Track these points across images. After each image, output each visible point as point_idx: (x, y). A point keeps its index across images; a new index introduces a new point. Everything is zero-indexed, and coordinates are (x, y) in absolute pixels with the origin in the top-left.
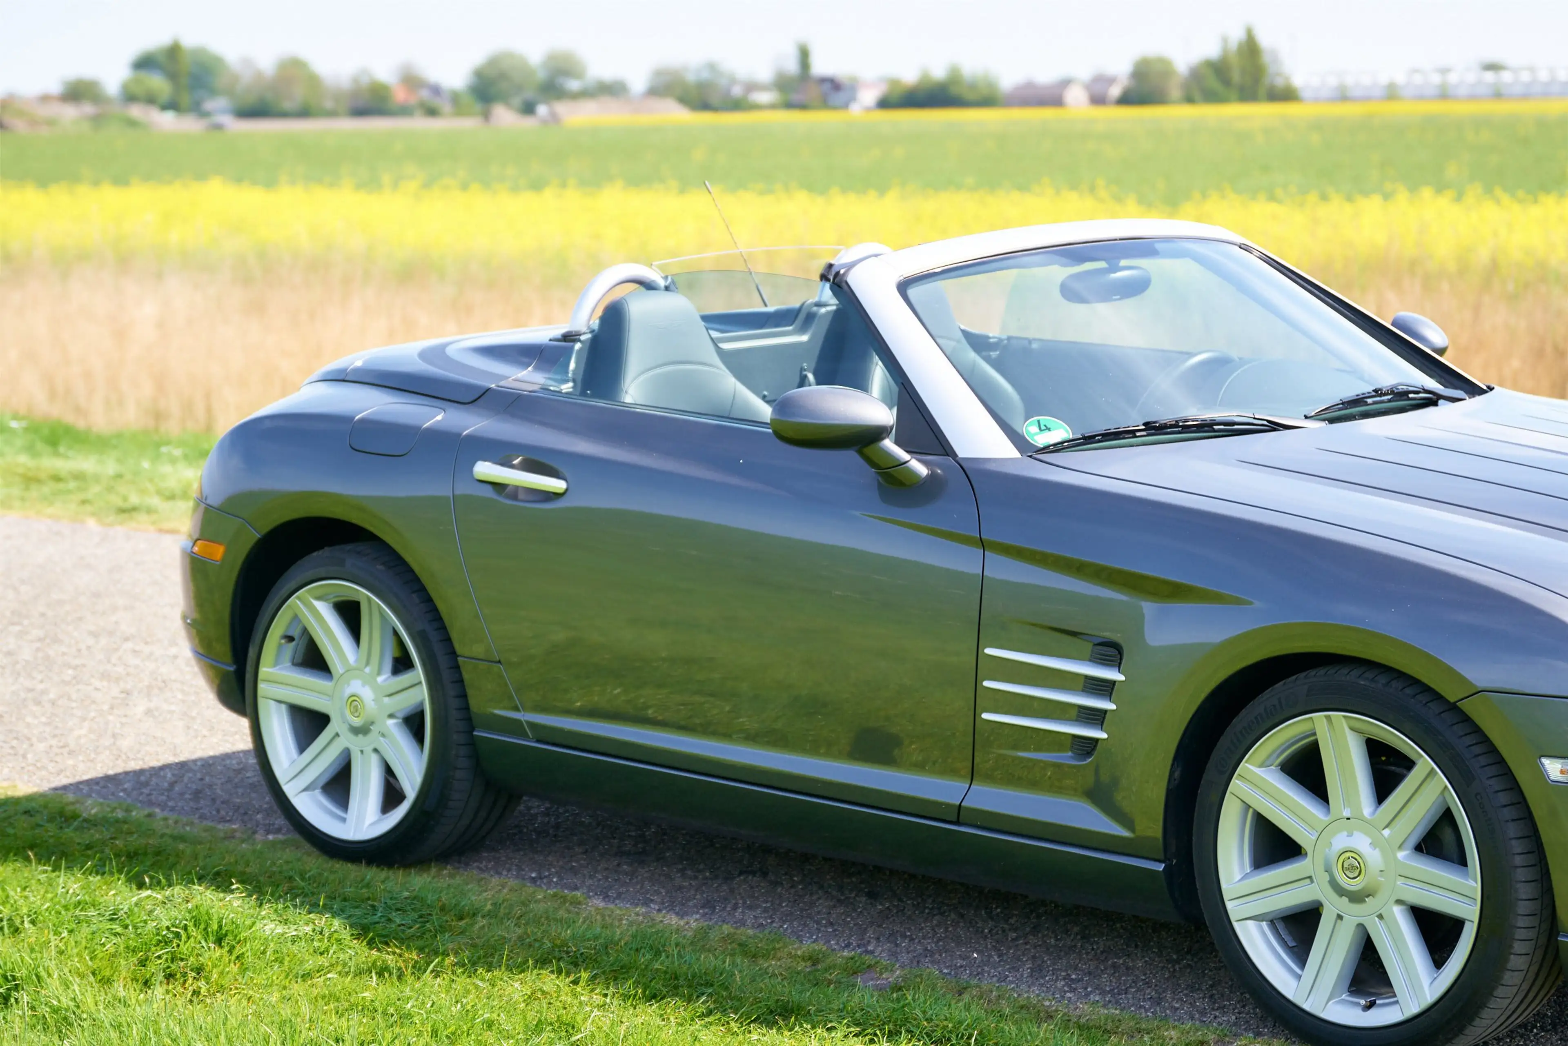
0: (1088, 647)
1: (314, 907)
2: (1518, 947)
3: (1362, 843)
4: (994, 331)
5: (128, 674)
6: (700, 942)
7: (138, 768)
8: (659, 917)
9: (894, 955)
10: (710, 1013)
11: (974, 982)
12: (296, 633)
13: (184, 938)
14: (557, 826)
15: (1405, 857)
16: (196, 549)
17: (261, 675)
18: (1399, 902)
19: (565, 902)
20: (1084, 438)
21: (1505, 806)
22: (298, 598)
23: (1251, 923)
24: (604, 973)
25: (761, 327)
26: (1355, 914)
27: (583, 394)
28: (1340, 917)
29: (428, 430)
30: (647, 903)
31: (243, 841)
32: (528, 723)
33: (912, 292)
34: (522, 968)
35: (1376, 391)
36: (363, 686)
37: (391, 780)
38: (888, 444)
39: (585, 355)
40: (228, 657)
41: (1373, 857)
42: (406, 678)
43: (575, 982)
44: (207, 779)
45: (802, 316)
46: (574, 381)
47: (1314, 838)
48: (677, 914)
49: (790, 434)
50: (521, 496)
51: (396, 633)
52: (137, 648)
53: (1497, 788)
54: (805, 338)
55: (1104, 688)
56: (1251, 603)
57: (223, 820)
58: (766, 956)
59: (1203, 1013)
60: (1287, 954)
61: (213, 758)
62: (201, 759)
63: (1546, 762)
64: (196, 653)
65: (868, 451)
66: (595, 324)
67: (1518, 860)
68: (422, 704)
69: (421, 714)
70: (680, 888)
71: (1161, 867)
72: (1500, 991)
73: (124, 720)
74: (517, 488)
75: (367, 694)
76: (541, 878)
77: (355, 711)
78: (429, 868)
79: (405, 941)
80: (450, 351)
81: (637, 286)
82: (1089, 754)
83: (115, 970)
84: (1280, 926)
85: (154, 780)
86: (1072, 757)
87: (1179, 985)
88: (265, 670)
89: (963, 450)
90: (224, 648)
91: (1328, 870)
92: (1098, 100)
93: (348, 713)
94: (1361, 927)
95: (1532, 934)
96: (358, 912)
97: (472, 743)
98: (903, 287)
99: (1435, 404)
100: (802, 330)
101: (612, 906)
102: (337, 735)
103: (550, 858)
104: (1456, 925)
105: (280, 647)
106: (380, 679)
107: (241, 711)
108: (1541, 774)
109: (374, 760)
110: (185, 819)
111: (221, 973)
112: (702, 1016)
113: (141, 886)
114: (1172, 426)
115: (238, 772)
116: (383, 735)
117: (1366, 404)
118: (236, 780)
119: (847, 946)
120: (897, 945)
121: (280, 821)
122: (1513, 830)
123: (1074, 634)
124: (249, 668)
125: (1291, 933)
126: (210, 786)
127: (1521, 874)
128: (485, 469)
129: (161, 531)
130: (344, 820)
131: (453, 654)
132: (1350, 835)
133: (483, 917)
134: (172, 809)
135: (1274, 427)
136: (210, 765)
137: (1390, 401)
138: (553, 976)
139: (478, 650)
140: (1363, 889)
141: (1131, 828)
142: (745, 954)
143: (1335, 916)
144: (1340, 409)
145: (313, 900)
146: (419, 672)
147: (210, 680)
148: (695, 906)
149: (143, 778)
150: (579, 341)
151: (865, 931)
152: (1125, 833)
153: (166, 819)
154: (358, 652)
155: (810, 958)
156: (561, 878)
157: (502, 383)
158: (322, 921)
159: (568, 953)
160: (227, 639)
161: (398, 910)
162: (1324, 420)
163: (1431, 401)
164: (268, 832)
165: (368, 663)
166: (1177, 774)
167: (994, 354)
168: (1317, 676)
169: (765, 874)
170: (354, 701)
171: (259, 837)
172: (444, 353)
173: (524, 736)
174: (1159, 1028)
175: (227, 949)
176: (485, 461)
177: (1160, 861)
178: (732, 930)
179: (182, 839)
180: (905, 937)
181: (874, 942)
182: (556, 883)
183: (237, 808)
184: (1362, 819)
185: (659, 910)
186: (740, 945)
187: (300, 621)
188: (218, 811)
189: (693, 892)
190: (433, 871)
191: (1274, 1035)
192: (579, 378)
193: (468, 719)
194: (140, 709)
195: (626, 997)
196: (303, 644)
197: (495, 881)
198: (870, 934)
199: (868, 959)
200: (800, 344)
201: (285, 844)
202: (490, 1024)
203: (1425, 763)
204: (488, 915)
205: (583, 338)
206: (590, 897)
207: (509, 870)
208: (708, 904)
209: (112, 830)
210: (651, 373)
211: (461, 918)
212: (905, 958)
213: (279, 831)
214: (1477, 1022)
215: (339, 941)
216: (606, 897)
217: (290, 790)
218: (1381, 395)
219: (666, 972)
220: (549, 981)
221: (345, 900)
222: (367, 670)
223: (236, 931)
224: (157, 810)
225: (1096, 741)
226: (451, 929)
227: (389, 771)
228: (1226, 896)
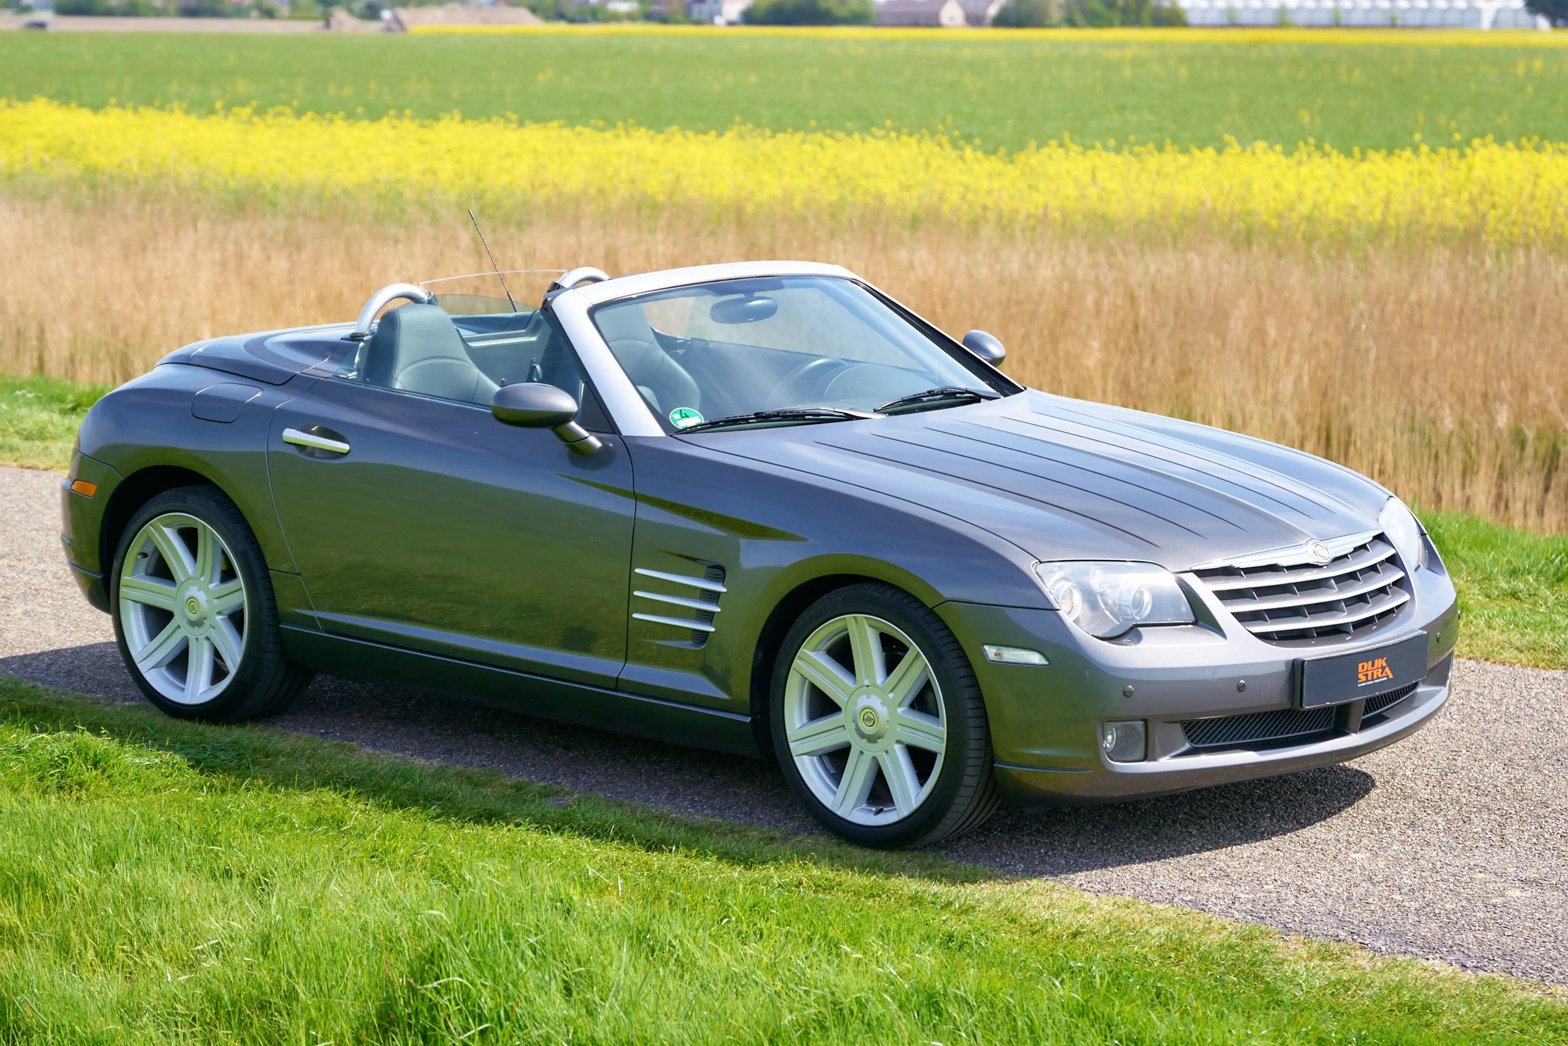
0: (704, 569)
1: (161, 747)
2: (969, 770)
3: (875, 702)
4: (680, 335)
5: (6, 583)
6: (439, 775)
7: (21, 654)
8: (411, 760)
9: (574, 785)
10: (438, 816)
11: (626, 802)
12: (149, 551)
13: (70, 762)
14: (342, 699)
15: (903, 712)
16: (74, 487)
17: (122, 582)
18: (898, 742)
19: (344, 749)
20: (711, 423)
21: (961, 677)
22: (151, 525)
23: (805, 758)
24: (367, 792)
25: (503, 329)
26: (872, 750)
27: (364, 382)
28: (862, 753)
29: (250, 404)
30: (403, 750)
31: (106, 706)
32: (319, 619)
33: (597, 316)
34: (308, 788)
35: (929, 392)
36: (199, 590)
37: (219, 661)
38: (573, 424)
39: (367, 352)
40: (97, 567)
41: (882, 711)
42: (231, 585)
43: (346, 797)
44: (76, 662)
45: (532, 323)
46: (358, 370)
47: (846, 699)
48: (425, 758)
49: (503, 416)
50: (317, 454)
51: (224, 552)
52: (12, 564)
53: (958, 665)
54: (534, 339)
55: (712, 597)
56: (808, 540)
57: (89, 691)
58: (485, 785)
59: (778, 821)
60: (830, 779)
61: (81, 647)
62: (70, 649)
63: (986, 647)
64: (72, 564)
65: (560, 429)
66: (375, 327)
67: (970, 713)
68: (242, 604)
69: (241, 612)
70: (428, 741)
71: (748, 720)
72: (958, 800)
73: (7, 618)
74: (314, 449)
75: (202, 597)
76: (327, 733)
77: (193, 610)
78: (245, 725)
79: (227, 770)
80: (267, 343)
81: (409, 301)
82: (703, 642)
83: (22, 783)
84: (826, 759)
85: (35, 663)
86: (692, 645)
87: (767, 805)
88: (125, 578)
89: (625, 432)
90: (94, 562)
91: (855, 721)
92: (974, 20)
93: (187, 610)
94: (875, 758)
95: (979, 762)
96: (193, 751)
97: (279, 634)
98: (592, 312)
99: (979, 401)
100: (532, 333)
101: (378, 752)
102: (179, 627)
103: (335, 720)
104: (932, 756)
105: (137, 563)
106: (211, 586)
107: (107, 609)
108: (984, 655)
109: (206, 644)
110: (61, 691)
111: (97, 786)
112: (433, 818)
113: (34, 731)
114: (774, 416)
115: (101, 657)
116: (213, 627)
117: (922, 401)
118: (99, 664)
119: (543, 779)
120: (578, 779)
121: (135, 691)
122: (967, 693)
123: (694, 559)
124: (114, 576)
125: (833, 765)
126: (79, 668)
127: (971, 722)
128: (291, 434)
129: (22, 467)
130: (183, 690)
131: (265, 568)
132: (868, 697)
133: (283, 756)
134: (51, 683)
135: (849, 418)
136: (78, 653)
137: (940, 399)
138: (331, 792)
139: (285, 567)
140: (876, 734)
141: (730, 694)
142: (470, 783)
143: (858, 752)
144: (901, 405)
145: (161, 742)
146: (240, 581)
147: (82, 585)
148: (438, 753)
149: (26, 661)
150: (363, 341)
151: (557, 770)
152: (724, 696)
153: (46, 690)
154: (195, 566)
155: (516, 787)
156: (342, 733)
157: (304, 371)
158: (167, 756)
159: (342, 779)
160: (97, 556)
161: (221, 750)
162: (885, 413)
163: (976, 398)
164: (125, 700)
165: (202, 575)
166: (760, 656)
167: (680, 352)
168: (849, 590)
169: (491, 733)
170: (192, 600)
171: (118, 703)
172: (264, 347)
173: (317, 628)
174: (745, 830)
175: (100, 770)
176: (291, 428)
177: (747, 715)
178: (462, 769)
179: (60, 702)
180: (584, 773)
181: (562, 776)
182: (339, 737)
183: (100, 683)
184: (875, 686)
185: (412, 756)
186: (467, 778)
187: (153, 542)
188: (86, 685)
189: (438, 744)
190: (248, 727)
191: (821, 834)
192: (362, 368)
193: (276, 616)
194: (19, 611)
195: (380, 806)
196: (154, 559)
197: (294, 734)
198: (560, 771)
199: (556, 787)
200: (531, 343)
201: (137, 708)
202: (284, 820)
203: (915, 648)
204: (288, 755)
205: (365, 338)
206: (362, 746)
207: (304, 728)
208: (449, 752)
209: (8, 695)
210: (416, 365)
211: (268, 757)
212: (581, 787)
213: (133, 699)
214: (944, 821)
215: (180, 769)
216: (374, 746)
217: (143, 667)
218: (933, 395)
219: (410, 792)
220: (328, 795)
221: (183, 743)
222: (202, 579)
223: (107, 759)
224: (39, 684)
225: (707, 633)
226: (260, 763)
227: (217, 654)
228: (790, 738)
